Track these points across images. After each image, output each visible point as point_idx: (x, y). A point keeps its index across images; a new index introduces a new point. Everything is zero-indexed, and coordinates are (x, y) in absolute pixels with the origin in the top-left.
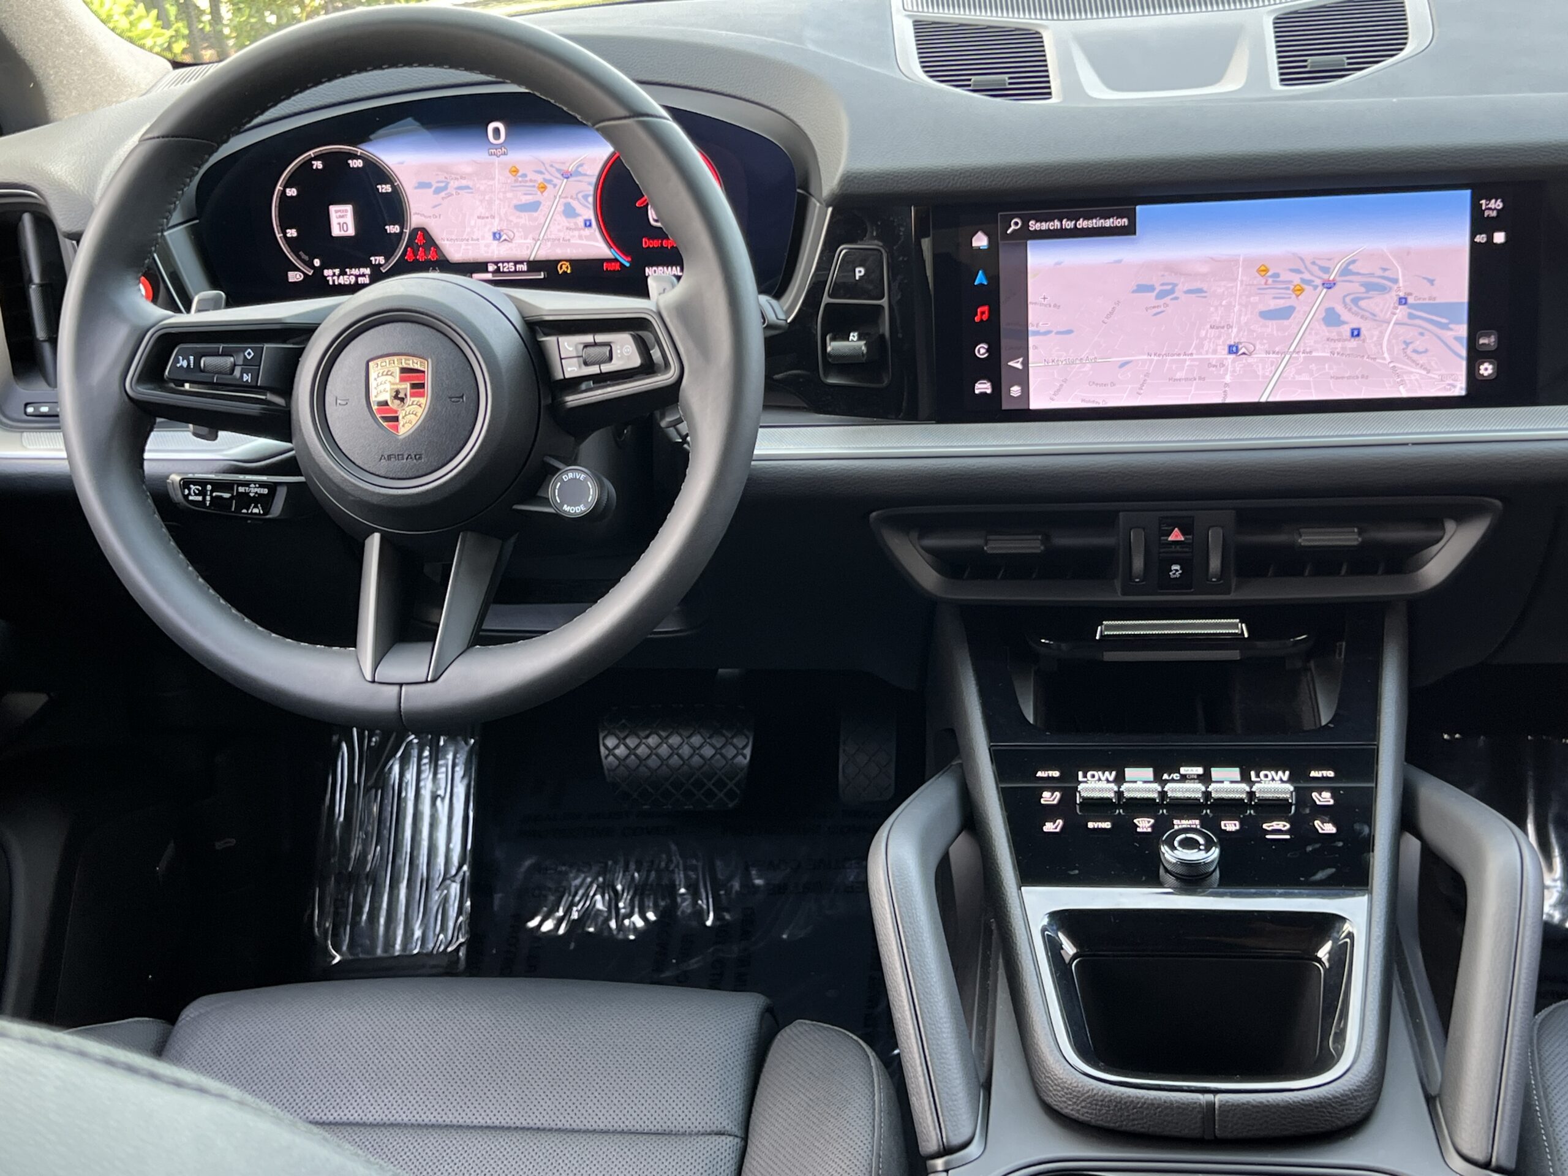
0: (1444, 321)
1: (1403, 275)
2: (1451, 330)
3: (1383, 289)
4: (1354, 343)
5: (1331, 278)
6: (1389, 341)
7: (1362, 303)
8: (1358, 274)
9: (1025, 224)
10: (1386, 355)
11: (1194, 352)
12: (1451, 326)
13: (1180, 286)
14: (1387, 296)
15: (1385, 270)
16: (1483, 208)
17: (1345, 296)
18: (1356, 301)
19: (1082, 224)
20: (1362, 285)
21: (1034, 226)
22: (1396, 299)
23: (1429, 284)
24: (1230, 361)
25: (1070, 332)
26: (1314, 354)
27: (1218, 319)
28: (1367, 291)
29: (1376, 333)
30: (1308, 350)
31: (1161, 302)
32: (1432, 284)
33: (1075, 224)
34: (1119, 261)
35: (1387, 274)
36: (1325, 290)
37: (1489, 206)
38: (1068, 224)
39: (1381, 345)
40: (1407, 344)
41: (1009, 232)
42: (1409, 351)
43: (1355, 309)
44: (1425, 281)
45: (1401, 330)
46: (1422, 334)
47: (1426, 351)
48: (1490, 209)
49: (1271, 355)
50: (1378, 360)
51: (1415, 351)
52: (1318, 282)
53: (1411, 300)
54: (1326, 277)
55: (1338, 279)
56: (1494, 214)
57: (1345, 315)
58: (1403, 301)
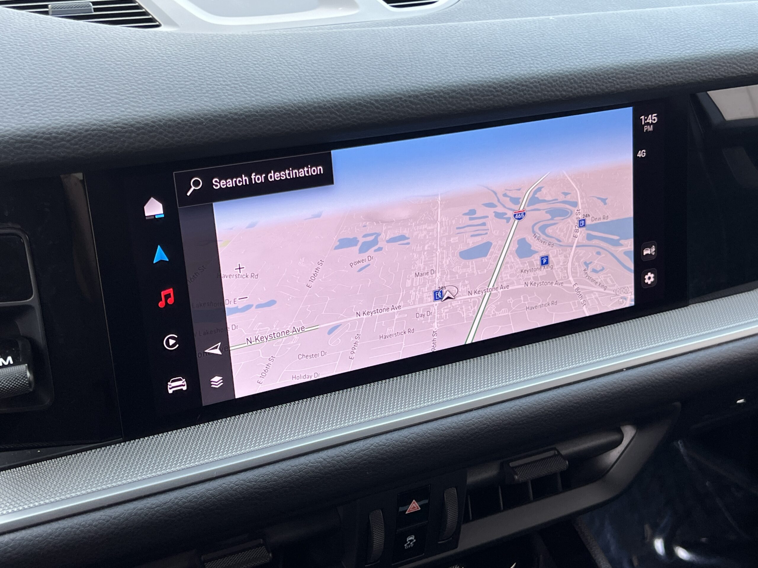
0: (616, 238)
1: (582, 198)
2: (621, 245)
3: (564, 214)
4: (544, 271)
5: (521, 209)
6: (573, 264)
7: (549, 231)
8: (544, 201)
9: (208, 184)
10: (571, 279)
11: (402, 304)
12: (622, 242)
13: (383, 236)
14: (569, 220)
15: (566, 194)
16: (643, 123)
17: (533, 226)
18: (543, 229)
19: (274, 176)
20: (547, 212)
21: (219, 184)
22: (576, 221)
23: (602, 204)
24: (436, 307)
25: (272, 303)
26: (510, 288)
27: (422, 265)
28: (552, 219)
29: (561, 258)
30: (505, 284)
31: (365, 256)
32: (605, 204)
33: (266, 178)
34: (318, 216)
35: (568, 198)
36: (516, 221)
37: (648, 121)
38: (258, 178)
39: (566, 269)
40: (587, 264)
41: (188, 194)
42: (588, 272)
43: (543, 237)
44: (600, 201)
45: (582, 251)
46: (599, 253)
47: (603, 269)
48: (648, 124)
49: (473, 295)
50: (564, 285)
51: (594, 271)
52: (510, 214)
53: (588, 222)
54: (516, 208)
55: (527, 209)
56: (650, 128)
57: (536, 245)
58: (582, 223)
